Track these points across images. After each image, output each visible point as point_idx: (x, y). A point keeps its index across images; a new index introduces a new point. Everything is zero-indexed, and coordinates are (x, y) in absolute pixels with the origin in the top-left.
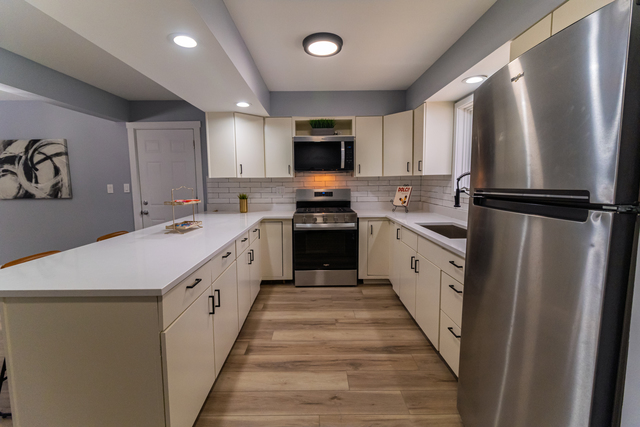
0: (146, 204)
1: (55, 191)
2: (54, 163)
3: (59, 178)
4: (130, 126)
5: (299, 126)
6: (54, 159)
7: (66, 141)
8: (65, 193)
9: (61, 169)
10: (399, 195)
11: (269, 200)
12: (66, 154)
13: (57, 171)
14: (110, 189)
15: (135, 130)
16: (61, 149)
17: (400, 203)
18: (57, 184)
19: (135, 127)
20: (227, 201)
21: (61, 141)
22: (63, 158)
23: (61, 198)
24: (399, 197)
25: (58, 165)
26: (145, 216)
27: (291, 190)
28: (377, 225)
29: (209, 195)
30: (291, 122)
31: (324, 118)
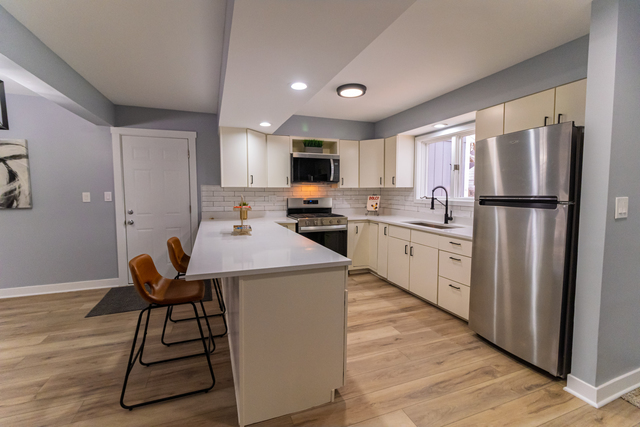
0: (131, 213)
1: (8, 199)
2: (8, 167)
3: (15, 185)
4: (115, 131)
5: (295, 143)
6: (9, 162)
7: (26, 142)
8: (23, 201)
9: (19, 174)
10: (370, 203)
11: (262, 208)
12: (27, 157)
13: (12, 176)
14: (86, 197)
15: (121, 136)
16: (21, 151)
17: (372, 209)
18: (11, 191)
19: (122, 133)
20: (221, 209)
21: (21, 141)
22: (23, 161)
23: (17, 208)
24: (371, 204)
25: (14, 169)
26: (129, 226)
27: (281, 198)
28: (361, 226)
29: (204, 204)
30: (289, 140)
31: (316, 139)
